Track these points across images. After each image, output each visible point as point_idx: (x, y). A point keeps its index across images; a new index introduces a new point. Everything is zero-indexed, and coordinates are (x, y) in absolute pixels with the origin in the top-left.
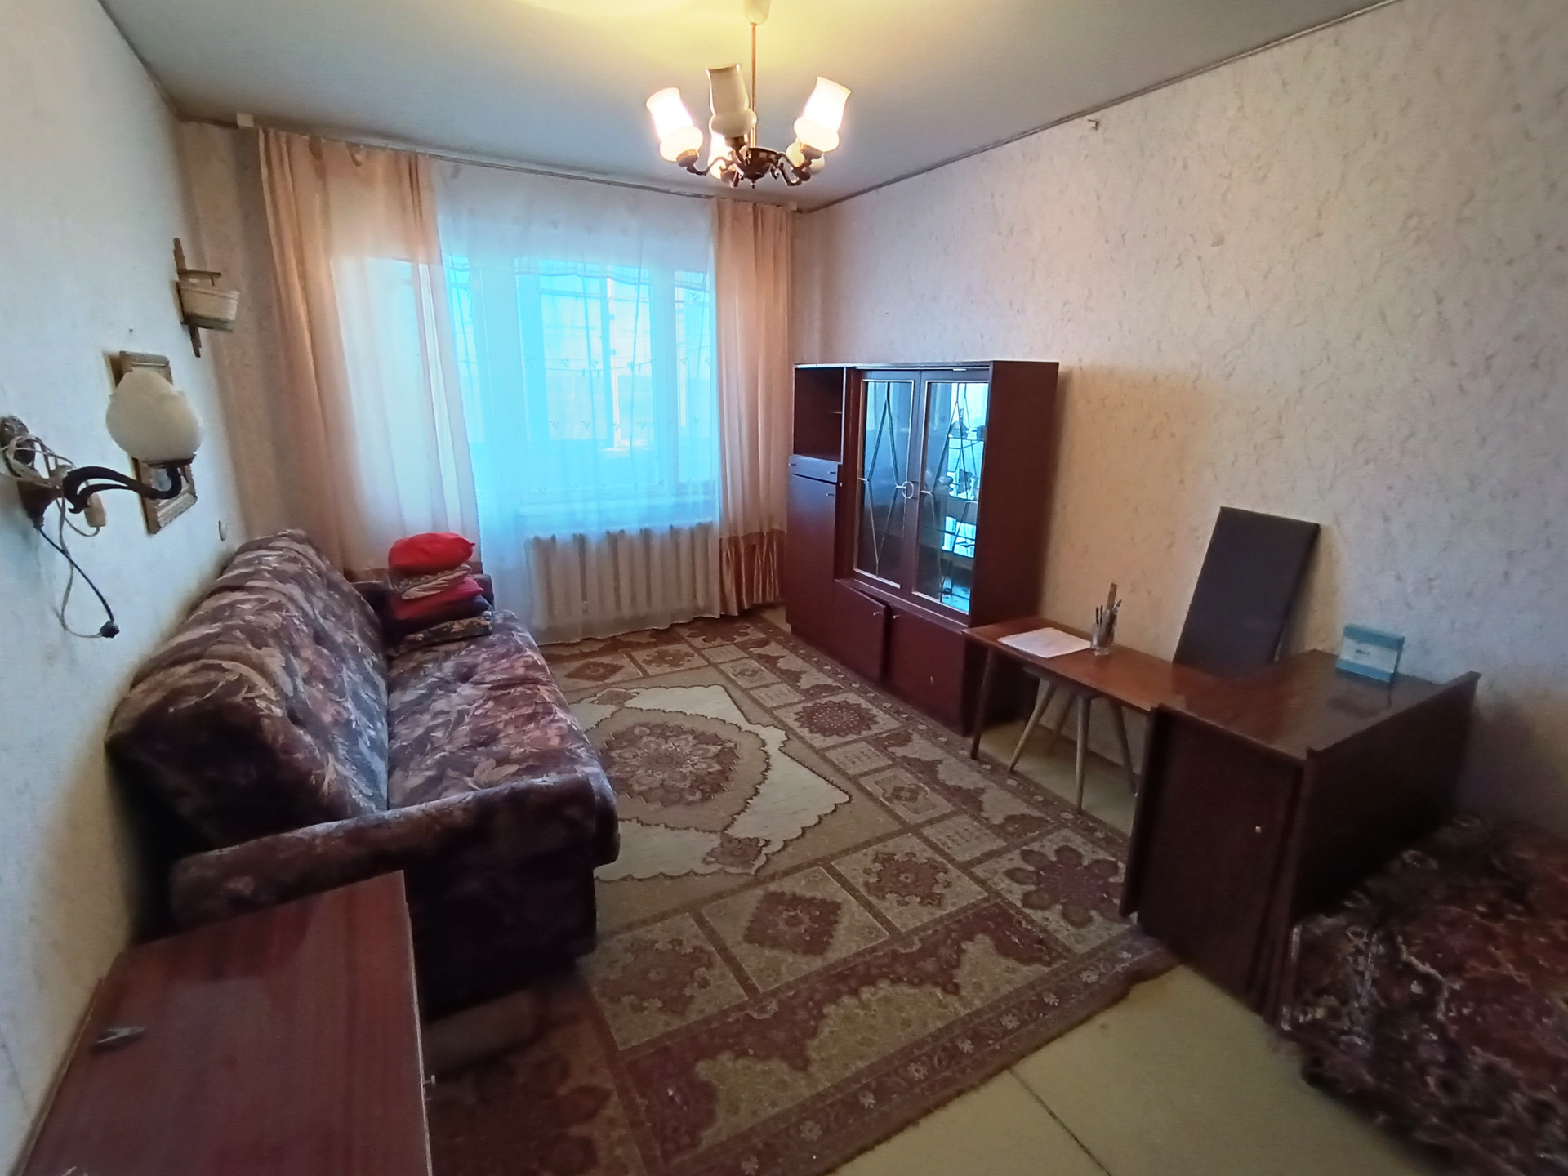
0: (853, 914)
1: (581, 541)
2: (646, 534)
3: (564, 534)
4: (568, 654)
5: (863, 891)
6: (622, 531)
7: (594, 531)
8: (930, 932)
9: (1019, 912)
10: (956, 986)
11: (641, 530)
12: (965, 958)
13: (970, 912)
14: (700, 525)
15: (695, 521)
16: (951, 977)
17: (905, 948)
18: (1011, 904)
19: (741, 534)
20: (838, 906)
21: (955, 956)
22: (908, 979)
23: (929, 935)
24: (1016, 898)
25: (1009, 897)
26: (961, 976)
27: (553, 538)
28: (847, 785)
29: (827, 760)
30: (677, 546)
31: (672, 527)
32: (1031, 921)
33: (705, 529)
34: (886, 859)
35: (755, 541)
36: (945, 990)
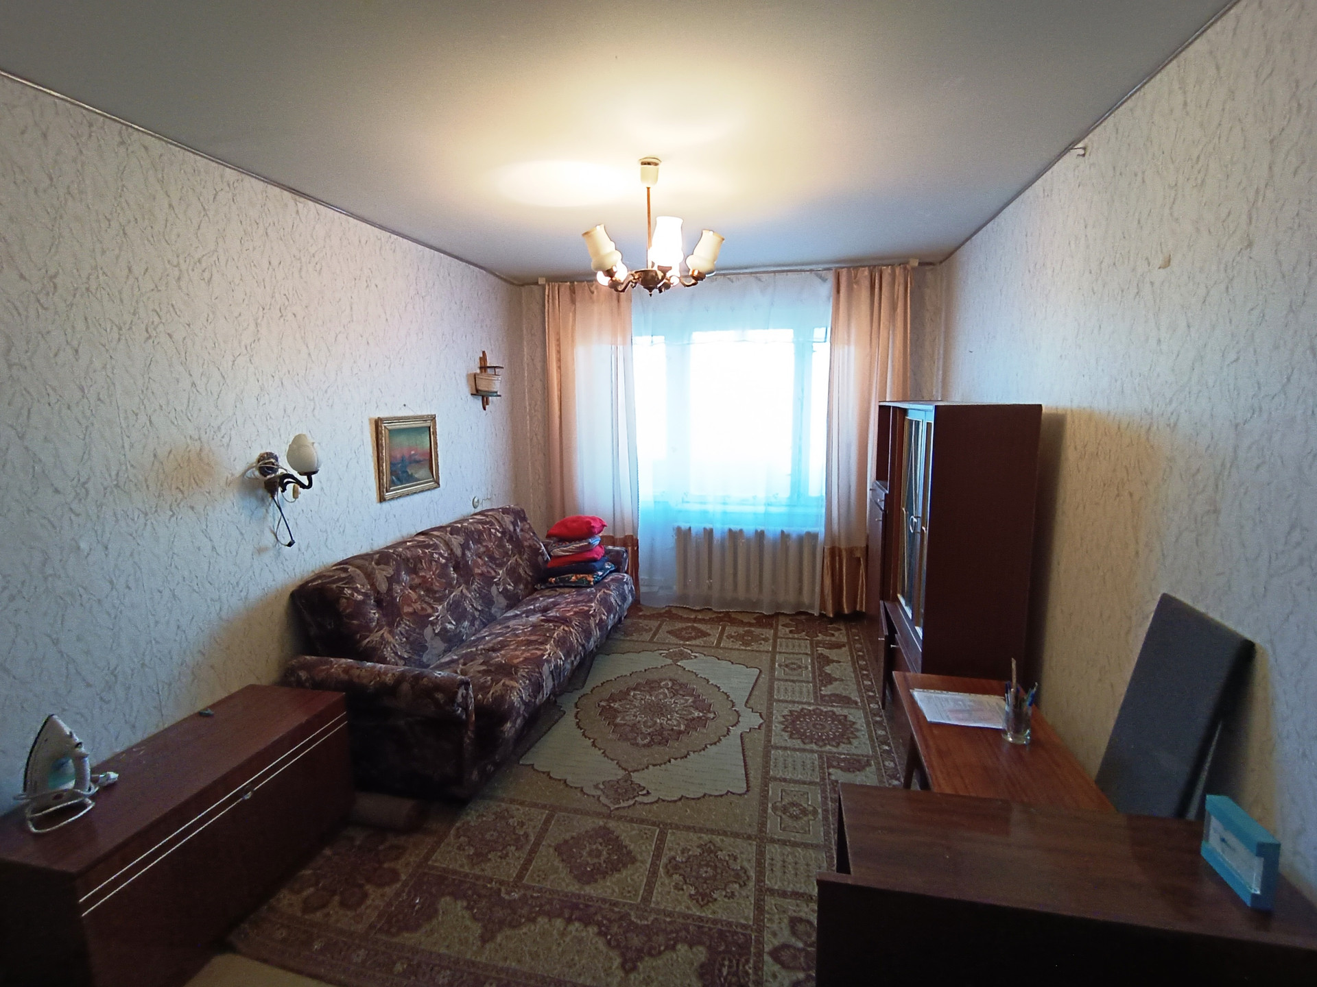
0: (636, 875)
1: (709, 533)
2: (760, 535)
3: (697, 526)
4: (685, 616)
5: (664, 860)
6: (741, 531)
7: (719, 528)
8: (668, 919)
9: (760, 954)
10: (634, 968)
11: (756, 531)
12: (669, 955)
13: (719, 926)
14: (808, 534)
15: (805, 530)
16: (640, 959)
17: (636, 917)
18: (760, 942)
19: (843, 546)
20: (634, 860)
21: (662, 948)
22: (610, 939)
23: (665, 921)
24: (770, 943)
25: (767, 936)
26: (645, 965)
27: (690, 528)
28: (756, 781)
29: (767, 755)
30: (787, 549)
31: (782, 532)
32: (758, 969)
33: (813, 537)
34: (709, 850)
35: (858, 555)
36: (623, 966)
